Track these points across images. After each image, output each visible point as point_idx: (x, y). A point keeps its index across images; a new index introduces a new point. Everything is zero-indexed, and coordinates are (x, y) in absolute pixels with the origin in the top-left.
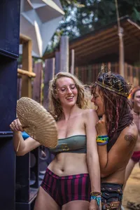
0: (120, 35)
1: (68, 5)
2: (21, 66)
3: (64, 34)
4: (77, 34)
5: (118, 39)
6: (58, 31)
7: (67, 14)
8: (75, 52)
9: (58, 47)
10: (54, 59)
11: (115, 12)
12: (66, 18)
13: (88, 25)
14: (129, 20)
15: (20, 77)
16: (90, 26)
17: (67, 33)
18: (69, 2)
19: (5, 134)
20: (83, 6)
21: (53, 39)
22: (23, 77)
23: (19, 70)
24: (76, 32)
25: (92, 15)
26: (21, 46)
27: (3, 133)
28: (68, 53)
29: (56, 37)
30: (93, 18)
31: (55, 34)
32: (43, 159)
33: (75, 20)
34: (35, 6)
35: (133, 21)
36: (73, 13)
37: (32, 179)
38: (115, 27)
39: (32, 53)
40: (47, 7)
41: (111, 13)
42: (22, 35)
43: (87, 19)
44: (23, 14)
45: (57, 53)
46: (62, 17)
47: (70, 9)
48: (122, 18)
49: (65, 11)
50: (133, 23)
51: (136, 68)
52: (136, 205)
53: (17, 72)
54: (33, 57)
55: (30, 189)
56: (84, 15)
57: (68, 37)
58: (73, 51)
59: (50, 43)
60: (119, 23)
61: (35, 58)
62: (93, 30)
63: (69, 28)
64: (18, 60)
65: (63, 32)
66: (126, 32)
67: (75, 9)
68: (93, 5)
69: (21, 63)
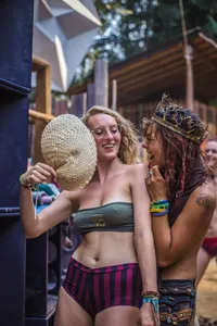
0: (188, 58)
1: (107, 12)
2: (34, 105)
3: (100, 55)
4: (121, 56)
5: (185, 64)
6: (92, 51)
7: (105, 25)
8: (118, 84)
9: (92, 76)
10: (85, 95)
11: (179, 21)
12: (104, 30)
13: (137, 42)
14: (201, 35)
15: (33, 123)
16: (141, 44)
17: (106, 55)
18: (109, 7)
19: (9, 212)
20: (130, 12)
21: (83, 64)
22: (37, 122)
23: (31, 112)
24: (120, 53)
25: (144, 26)
26: (34, 75)
27: (6, 209)
28: (106, 86)
29: (87, 61)
30: (146, 30)
31: (87, 56)
32: (68, 250)
33: (118, 34)
34: (56, 12)
35: (208, 36)
36: (114, 23)
37: (51, 281)
38: (180, 45)
39: (51, 86)
40: (75, 15)
41: (173, 24)
42: (36, 57)
43: (136, 33)
44: (37, 24)
45: (89, 86)
46: (98, 29)
47: (109, 17)
48: (191, 31)
49: (103, 21)
50: (207, 39)
51: (213, 109)
52: (212, 322)
53: (28, 115)
54: (53, 92)
55: (48, 296)
56: (132, 26)
57: (106, 61)
58: (115, 82)
59: (79, 70)
60: (186, 39)
61: (56, 93)
62: (145, 49)
63: (108, 47)
64: (30, 96)
65: (100, 52)
66: (197, 53)
67: (118, 18)
68: (145, 10)
69: (33, 101)
